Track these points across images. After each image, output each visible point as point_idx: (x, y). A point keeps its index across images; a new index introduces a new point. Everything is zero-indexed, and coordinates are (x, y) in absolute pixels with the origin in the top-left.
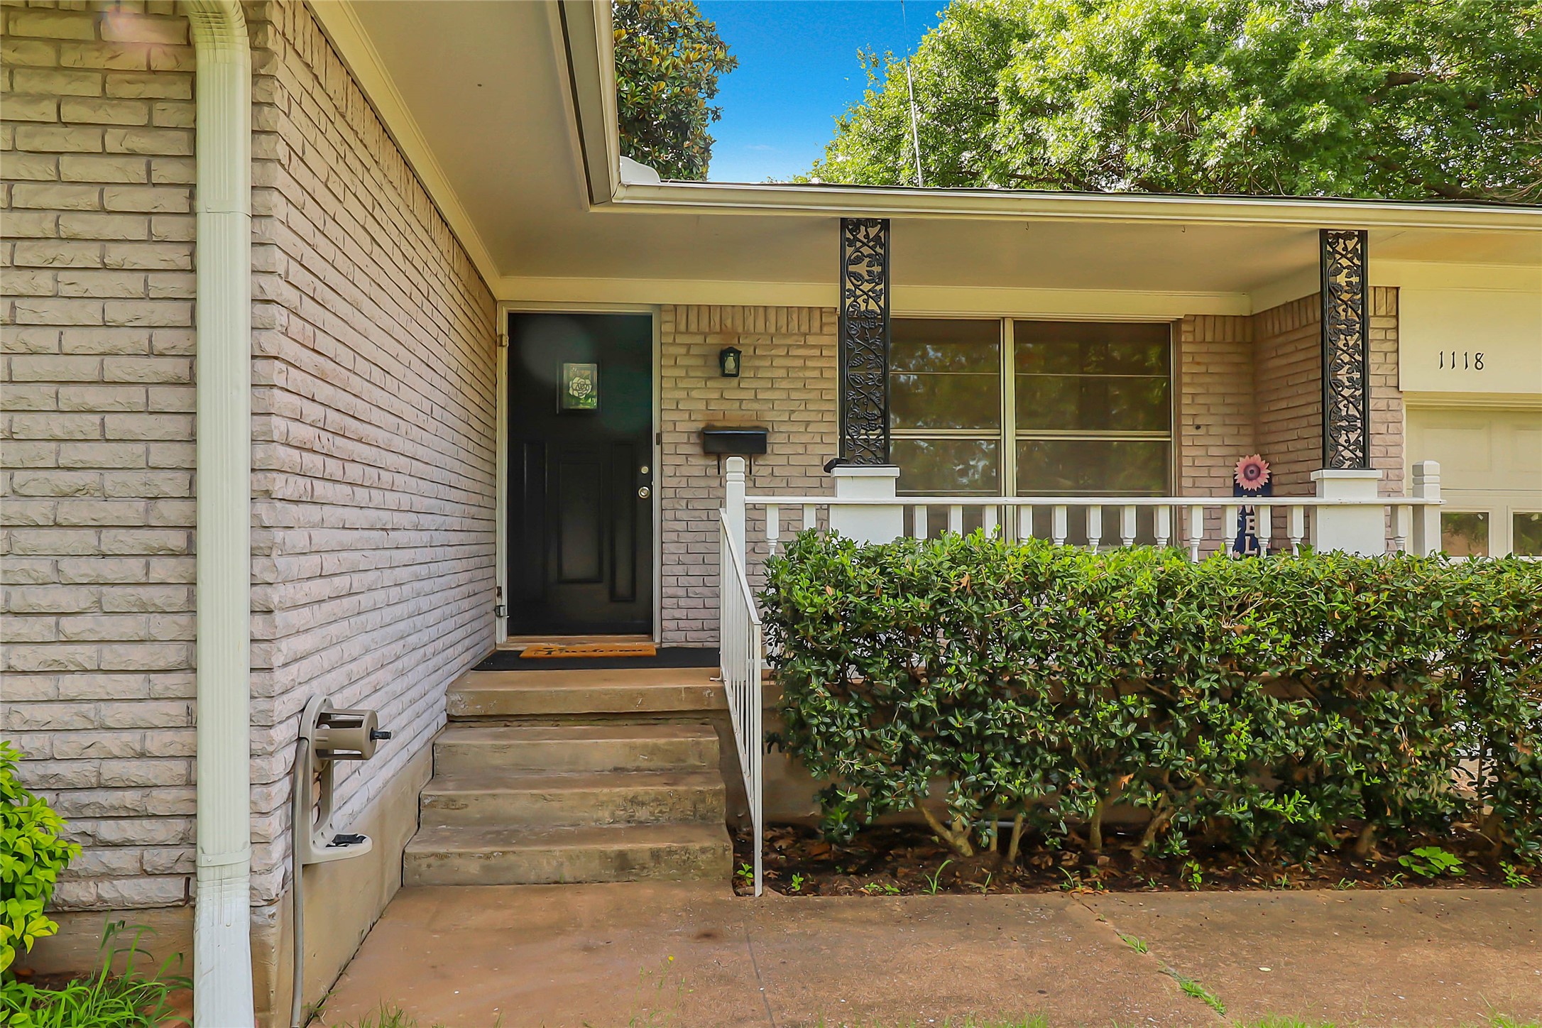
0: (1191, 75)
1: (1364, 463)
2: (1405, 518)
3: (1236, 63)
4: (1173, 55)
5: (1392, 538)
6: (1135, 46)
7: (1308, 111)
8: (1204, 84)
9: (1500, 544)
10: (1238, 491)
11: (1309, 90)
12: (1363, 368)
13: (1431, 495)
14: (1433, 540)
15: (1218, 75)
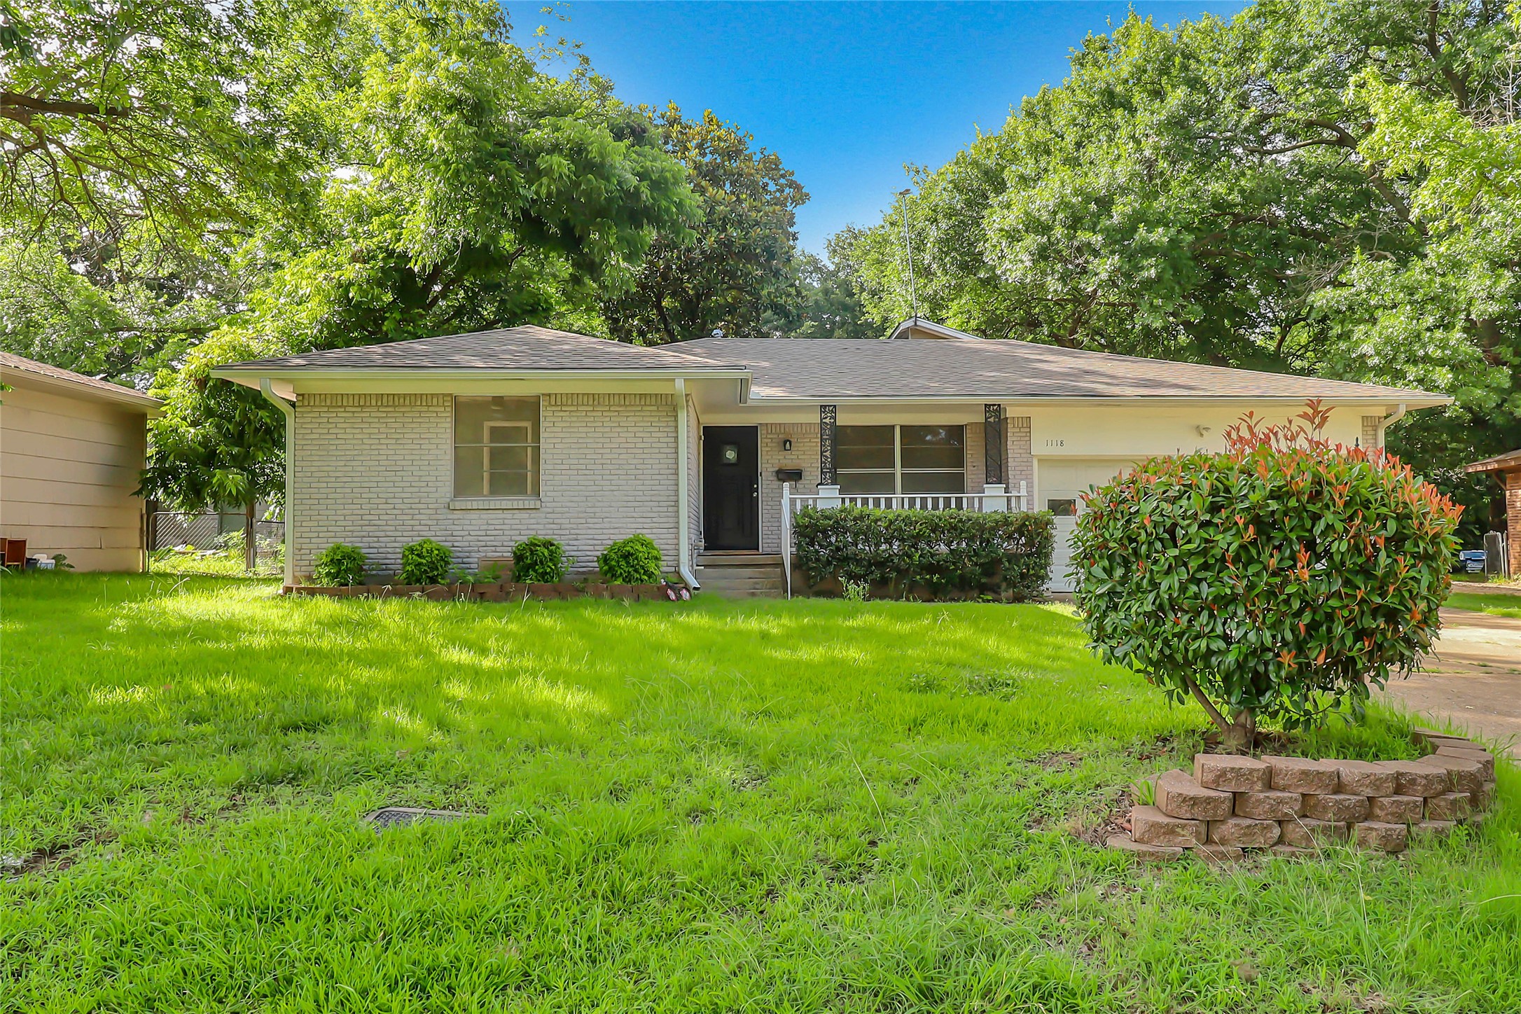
5: (1009, 507)
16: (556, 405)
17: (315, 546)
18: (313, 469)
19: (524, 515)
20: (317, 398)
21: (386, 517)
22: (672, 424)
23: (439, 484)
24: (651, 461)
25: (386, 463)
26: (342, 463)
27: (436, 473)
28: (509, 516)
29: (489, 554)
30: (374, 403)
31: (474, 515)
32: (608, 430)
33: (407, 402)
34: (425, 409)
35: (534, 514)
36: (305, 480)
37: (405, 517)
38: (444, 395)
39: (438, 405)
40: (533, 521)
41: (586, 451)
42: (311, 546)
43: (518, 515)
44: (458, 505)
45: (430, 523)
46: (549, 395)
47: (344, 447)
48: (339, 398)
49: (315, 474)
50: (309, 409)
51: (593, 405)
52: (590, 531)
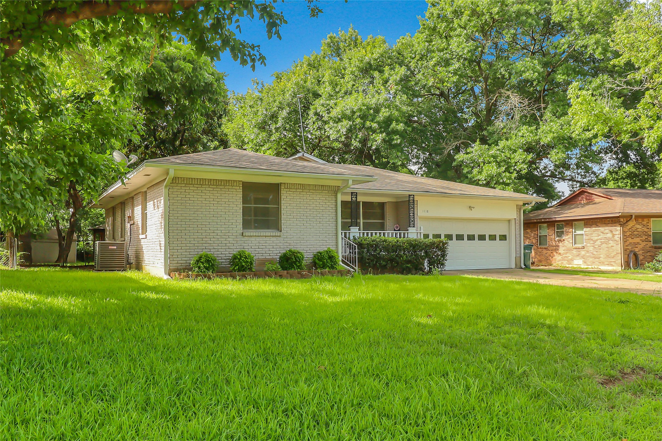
0: (368, 124)
1: (414, 227)
2: (419, 234)
3: (378, 123)
4: (364, 117)
5: (417, 237)
6: (353, 113)
7: (395, 137)
8: (371, 127)
9: (431, 237)
10: (395, 230)
11: (395, 132)
12: (414, 213)
13: (422, 231)
14: (422, 237)
15: (375, 125)
16: (287, 188)
17: (180, 254)
18: (178, 215)
19: (274, 239)
20: (180, 179)
21: (214, 239)
22: (334, 199)
23: (237, 224)
24: (326, 215)
25: (213, 213)
26: (193, 213)
27: (236, 219)
28: (268, 239)
29: (260, 257)
30: (207, 183)
31: (253, 239)
32: (308, 200)
33: (223, 184)
34: (231, 187)
35: (279, 238)
36: (174, 220)
37: (222, 240)
38: (239, 181)
39: (236, 186)
40: (278, 242)
41: (300, 210)
42: (178, 253)
43: (272, 239)
44: (247, 234)
45: (233, 242)
46: (285, 183)
47: (193, 205)
48: (191, 180)
49: (180, 218)
50: (175, 185)
51: (303, 189)
52: (302, 247)
